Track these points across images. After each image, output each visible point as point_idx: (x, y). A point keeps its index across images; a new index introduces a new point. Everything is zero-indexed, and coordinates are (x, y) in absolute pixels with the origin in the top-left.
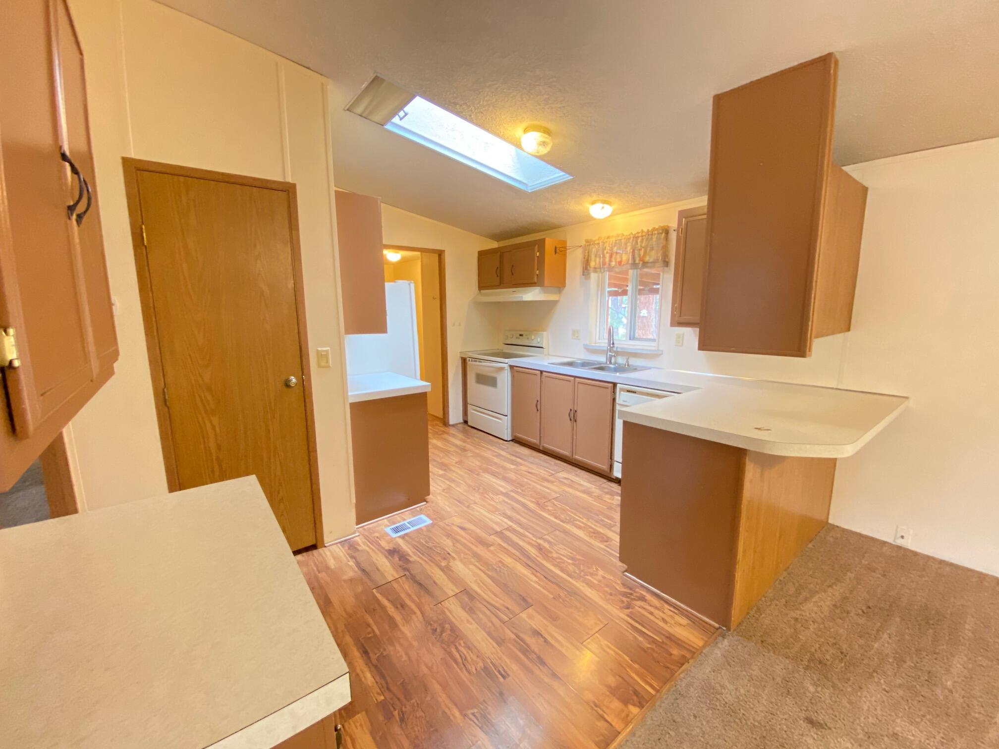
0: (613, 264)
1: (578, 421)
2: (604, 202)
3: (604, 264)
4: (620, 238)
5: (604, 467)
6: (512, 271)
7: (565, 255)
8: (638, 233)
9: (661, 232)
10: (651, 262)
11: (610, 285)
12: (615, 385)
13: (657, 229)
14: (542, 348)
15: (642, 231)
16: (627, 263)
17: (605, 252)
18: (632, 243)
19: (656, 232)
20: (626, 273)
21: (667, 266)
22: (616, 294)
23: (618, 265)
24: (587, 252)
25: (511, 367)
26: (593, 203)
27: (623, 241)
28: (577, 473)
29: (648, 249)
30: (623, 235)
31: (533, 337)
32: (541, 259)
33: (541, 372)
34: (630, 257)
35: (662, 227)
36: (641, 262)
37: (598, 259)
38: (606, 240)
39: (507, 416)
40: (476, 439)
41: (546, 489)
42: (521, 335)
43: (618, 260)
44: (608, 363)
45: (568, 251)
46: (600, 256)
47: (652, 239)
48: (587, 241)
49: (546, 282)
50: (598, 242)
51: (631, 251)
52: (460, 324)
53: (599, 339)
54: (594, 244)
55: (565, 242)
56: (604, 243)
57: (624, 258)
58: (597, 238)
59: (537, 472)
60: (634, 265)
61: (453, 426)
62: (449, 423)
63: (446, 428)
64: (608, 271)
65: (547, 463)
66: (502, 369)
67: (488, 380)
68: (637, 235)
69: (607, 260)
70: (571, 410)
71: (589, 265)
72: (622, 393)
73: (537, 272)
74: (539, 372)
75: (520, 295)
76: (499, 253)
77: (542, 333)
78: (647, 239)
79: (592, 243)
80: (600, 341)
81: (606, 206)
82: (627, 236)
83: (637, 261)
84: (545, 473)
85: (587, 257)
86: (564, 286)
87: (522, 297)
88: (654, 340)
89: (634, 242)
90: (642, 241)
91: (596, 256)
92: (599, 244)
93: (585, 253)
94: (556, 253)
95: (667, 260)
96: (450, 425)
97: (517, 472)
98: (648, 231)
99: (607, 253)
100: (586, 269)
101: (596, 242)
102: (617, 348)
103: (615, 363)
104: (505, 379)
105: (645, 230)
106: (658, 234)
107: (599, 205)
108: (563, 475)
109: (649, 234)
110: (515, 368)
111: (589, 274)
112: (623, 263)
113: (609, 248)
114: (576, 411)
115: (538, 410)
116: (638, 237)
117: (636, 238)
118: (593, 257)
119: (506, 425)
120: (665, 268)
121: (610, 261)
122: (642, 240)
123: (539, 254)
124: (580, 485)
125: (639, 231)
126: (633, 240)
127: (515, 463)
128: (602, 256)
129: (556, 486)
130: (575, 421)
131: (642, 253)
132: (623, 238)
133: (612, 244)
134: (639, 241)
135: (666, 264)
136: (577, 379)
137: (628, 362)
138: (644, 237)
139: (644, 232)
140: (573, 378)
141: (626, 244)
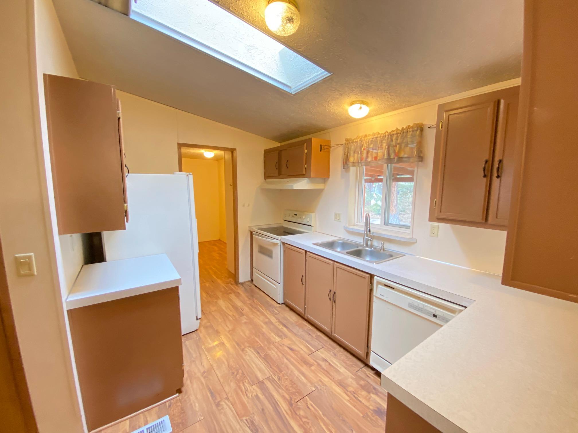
0: (369, 159)
1: (337, 302)
2: (362, 102)
3: (362, 159)
4: (376, 136)
5: (361, 353)
6: (286, 165)
7: (329, 152)
8: (393, 131)
9: (416, 129)
10: (406, 158)
11: (366, 175)
12: (372, 276)
13: (412, 127)
14: (311, 226)
15: (397, 129)
16: (383, 158)
17: (363, 148)
18: (387, 141)
19: (411, 130)
20: (381, 166)
21: (422, 161)
22: (371, 181)
23: (374, 160)
24: (347, 149)
25: (284, 243)
26: (352, 104)
27: (379, 139)
28: (335, 351)
29: (403, 145)
30: (379, 133)
31: (304, 217)
32: (308, 156)
33: (306, 251)
34: (386, 153)
35: (417, 124)
36: (396, 158)
37: (356, 155)
38: (364, 139)
39: (280, 283)
40: (255, 300)
41: (303, 378)
42: (296, 215)
43: (374, 155)
44: (365, 246)
45: (331, 149)
46: (358, 152)
47: (406, 136)
48: (347, 140)
49: (313, 175)
50: (356, 140)
51: (387, 147)
52: (249, 205)
53: (357, 222)
54: (353, 142)
55: (329, 141)
56: (362, 141)
57: (380, 154)
58: (355, 137)
59: (298, 349)
60: (389, 160)
61: (242, 284)
62: (239, 282)
63: (236, 286)
64: (366, 165)
65: (310, 334)
66: (276, 244)
67: (266, 252)
68: (392, 133)
69: (364, 156)
70: (330, 291)
71: (349, 160)
72: (379, 286)
73: (306, 166)
74: (304, 251)
75: (292, 185)
76: (279, 151)
77: (311, 214)
78: (402, 136)
79: (351, 142)
80: (358, 224)
81: (363, 106)
82: (382, 134)
83: (392, 157)
84: (305, 349)
85: (346, 153)
86: (328, 177)
87: (293, 186)
88: (408, 227)
89: (389, 140)
90: (397, 139)
91: (354, 153)
92: (357, 142)
93: (345, 150)
94: (321, 150)
95: (422, 155)
96: (239, 283)
97: (280, 347)
98: (403, 129)
99: (364, 149)
100: (346, 163)
101: (354, 141)
102: (373, 233)
103: (371, 246)
104: (279, 253)
105: (400, 128)
106: (413, 131)
107: (357, 106)
108: (322, 354)
109: (404, 132)
110: (286, 245)
111: (348, 168)
112: (378, 158)
113: (366, 145)
114: (335, 293)
115: (303, 284)
116: (393, 135)
117: (391, 135)
118: (352, 153)
119: (279, 291)
120: (420, 163)
121: (367, 157)
122: (397, 137)
123: (307, 151)
124: (337, 371)
125: (394, 130)
126: (388, 138)
127: (281, 334)
128: (359, 152)
129: (313, 372)
130: (335, 302)
131: (397, 149)
132: (379, 136)
133: (369, 142)
134: (394, 138)
135: (421, 158)
136: (336, 263)
137: (383, 246)
138: (399, 135)
139: (399, 130)
140: (332, 262)
141: (381, 141)
